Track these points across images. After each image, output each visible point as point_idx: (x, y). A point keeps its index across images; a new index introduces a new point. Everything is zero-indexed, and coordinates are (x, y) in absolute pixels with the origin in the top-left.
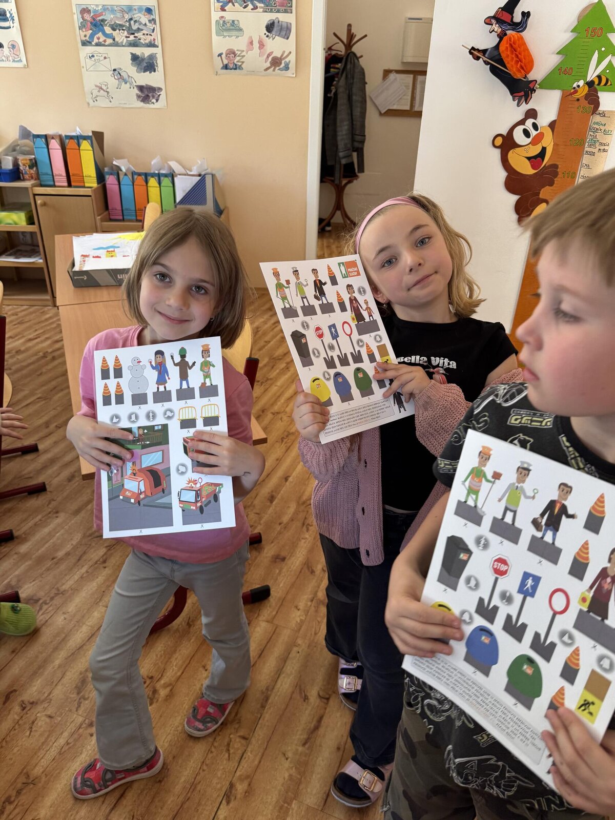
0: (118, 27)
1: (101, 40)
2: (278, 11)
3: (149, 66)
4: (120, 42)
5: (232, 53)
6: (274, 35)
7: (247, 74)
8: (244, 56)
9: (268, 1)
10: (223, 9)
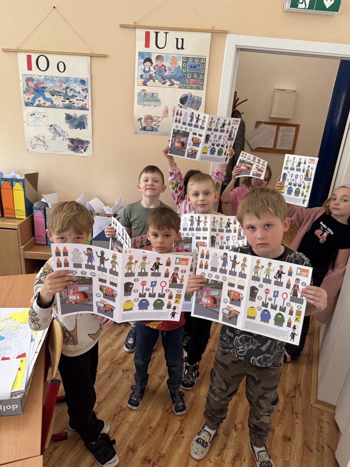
0: (56, 93)
1: (41, 103)
2: (191, 88)
3: (81, 124)
4: (57, 104)
5: (150, 118)
6: (186, 107)
7: (161, 135)
8: (160, 121)
9: (183, 79)
10: (145, 84)
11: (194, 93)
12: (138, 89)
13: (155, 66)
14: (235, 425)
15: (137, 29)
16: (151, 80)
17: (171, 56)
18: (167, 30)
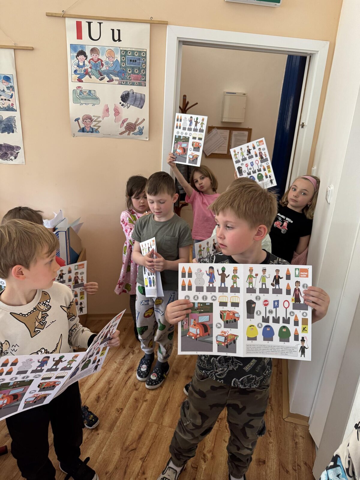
2: (133, 84)
3: (8, 127)
5: (88, 118)
6: (129, 105)
7: (104, 137)
8: (100, 121)
9: (123, 75)
10: (80, 80)
11: (136, 89)
12: (73, 85)
13: (90, 59)
14: (204, 455)
15: (67, 19)
16: (87, 76)
17: (107, 48)
18: (101, 20)
